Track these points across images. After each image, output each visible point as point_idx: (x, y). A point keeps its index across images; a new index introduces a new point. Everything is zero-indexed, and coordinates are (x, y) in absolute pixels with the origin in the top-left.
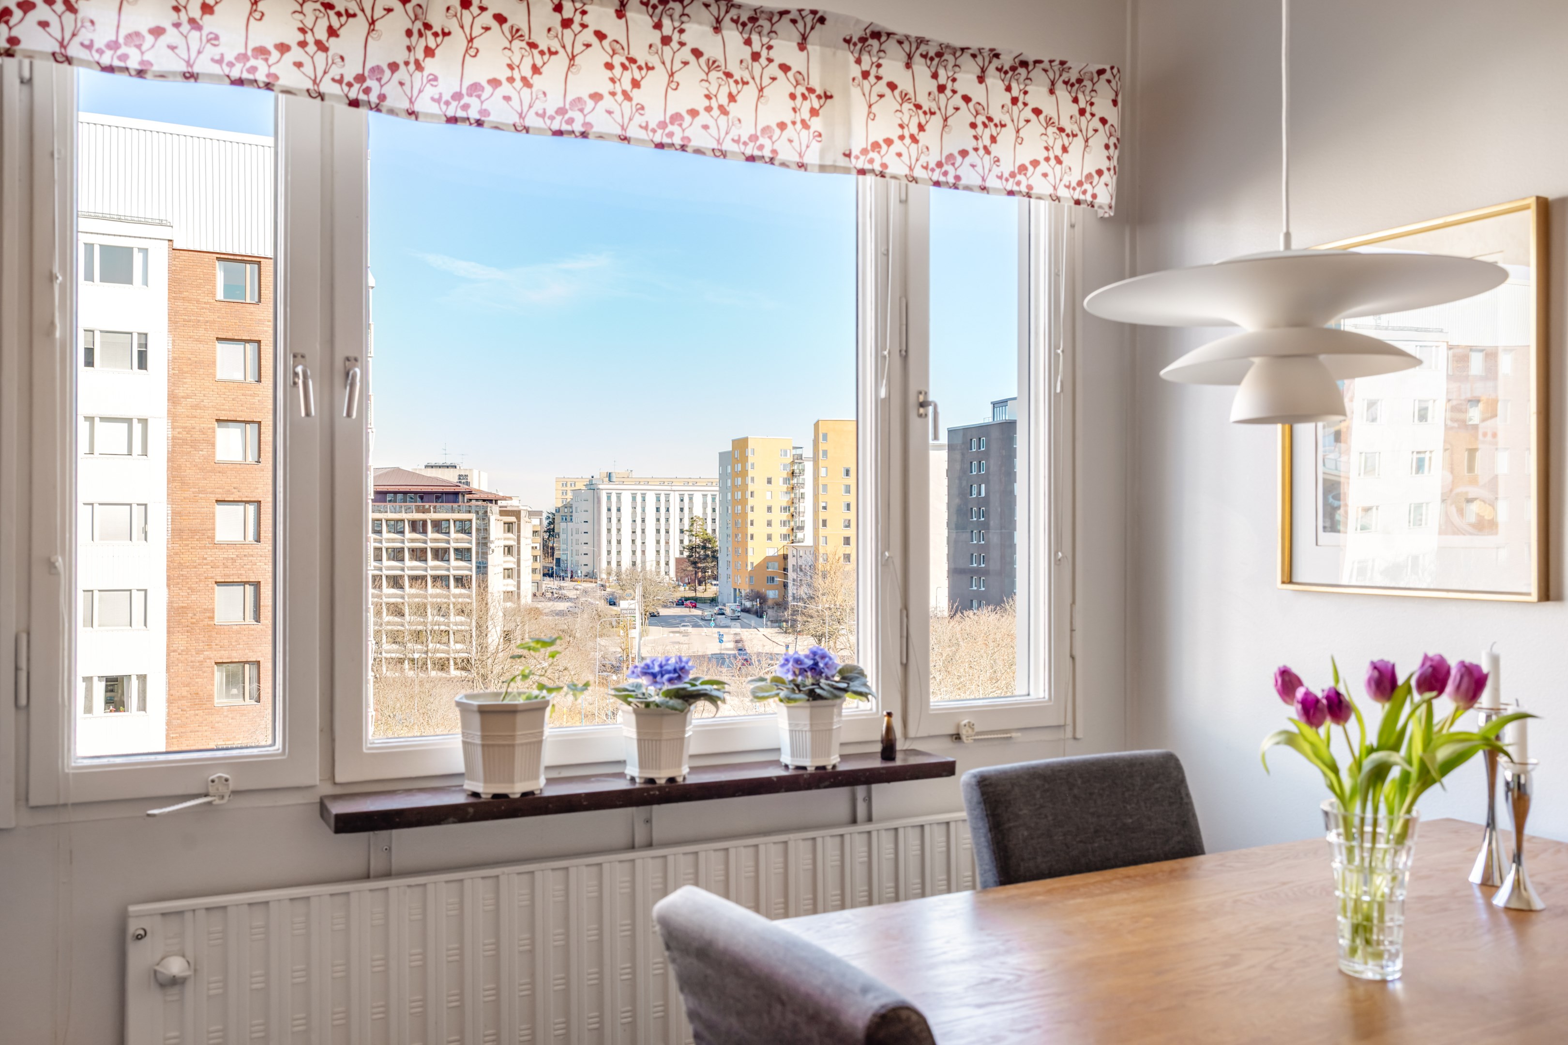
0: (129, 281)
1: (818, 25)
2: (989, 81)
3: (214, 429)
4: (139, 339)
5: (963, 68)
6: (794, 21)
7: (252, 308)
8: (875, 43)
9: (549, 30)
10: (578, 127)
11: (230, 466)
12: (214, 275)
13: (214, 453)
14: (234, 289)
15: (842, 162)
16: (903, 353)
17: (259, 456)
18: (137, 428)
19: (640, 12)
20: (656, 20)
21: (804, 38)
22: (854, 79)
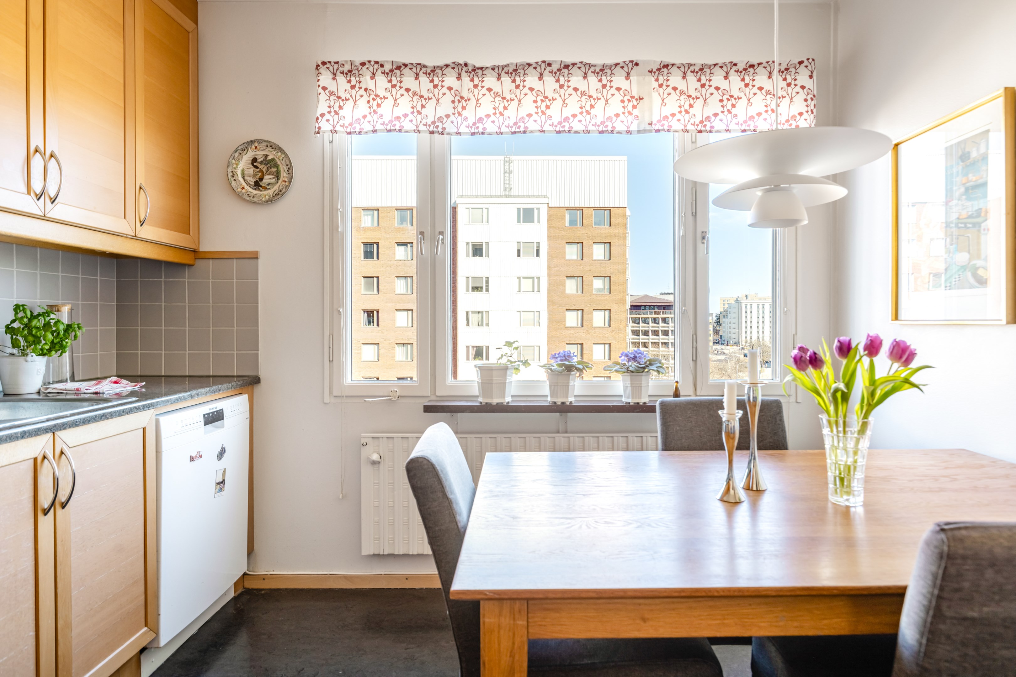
0: (533, 222)
1: (635, 67)
2: (731, 78)
3: (565, 280)
4: (537, 245)
5: (715, 74)
6: (622, 67)
7: (580, 229)
8: (665, 70)
9: (510, 91)
10: (522, 129)
11: (572, 295)
12: (565, 216)
13: (565, 290)
14: (573, 222)
15: (648, 127)
16: (694, 214)
17: (583, 291)
18: (536, 280)
19: (549, 76)
20: (557, 78)
21: (628, 74)
22: (654, 89)
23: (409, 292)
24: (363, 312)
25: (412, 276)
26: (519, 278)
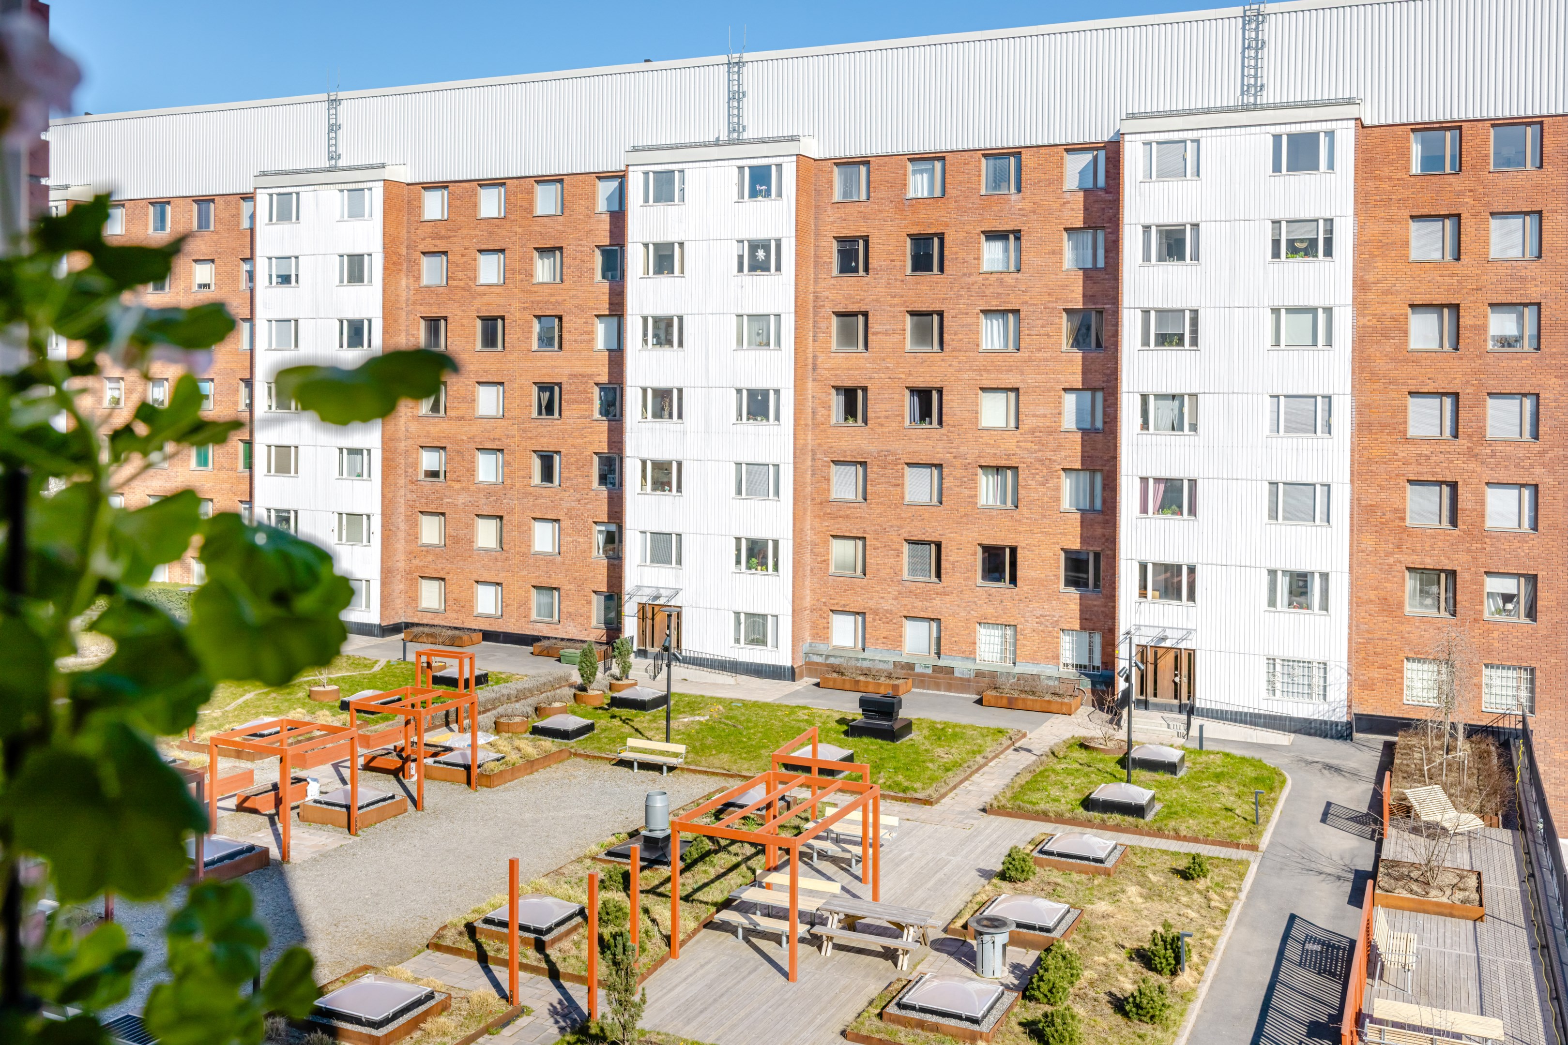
0: (1316, 167)
3: (1406, 316)
4: (1325, 226)
7: (1452, 179)
11: (1425, 355)
12: (1408, 149)
13: (1406, 341)
14: (1432, 162)
17: (1458, 343)
18: (1321, 316)
23: (1011, 347)
24: (907, 393)
25: (1018, 311)
26: (1276, 311)
